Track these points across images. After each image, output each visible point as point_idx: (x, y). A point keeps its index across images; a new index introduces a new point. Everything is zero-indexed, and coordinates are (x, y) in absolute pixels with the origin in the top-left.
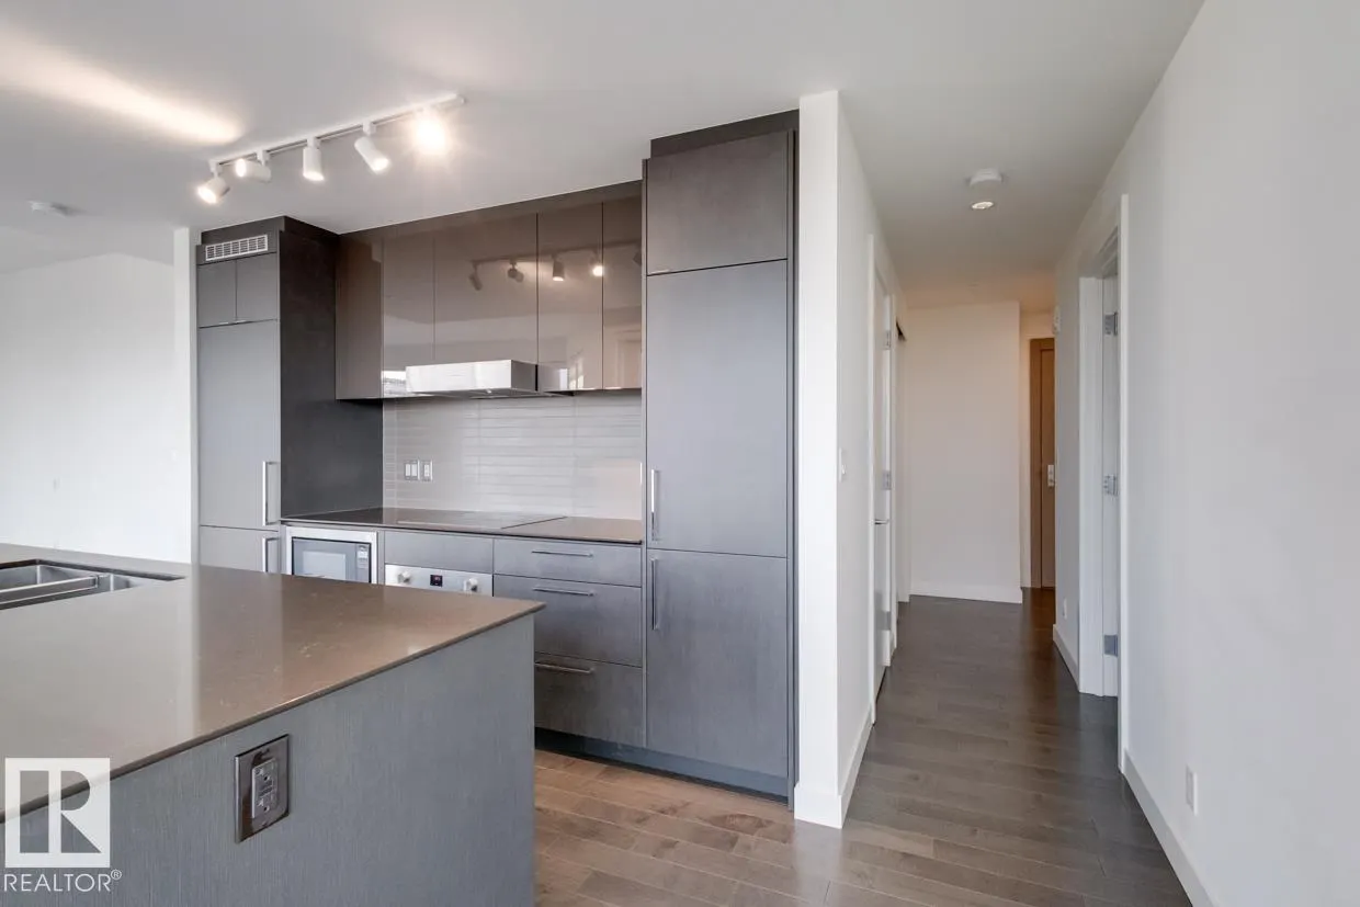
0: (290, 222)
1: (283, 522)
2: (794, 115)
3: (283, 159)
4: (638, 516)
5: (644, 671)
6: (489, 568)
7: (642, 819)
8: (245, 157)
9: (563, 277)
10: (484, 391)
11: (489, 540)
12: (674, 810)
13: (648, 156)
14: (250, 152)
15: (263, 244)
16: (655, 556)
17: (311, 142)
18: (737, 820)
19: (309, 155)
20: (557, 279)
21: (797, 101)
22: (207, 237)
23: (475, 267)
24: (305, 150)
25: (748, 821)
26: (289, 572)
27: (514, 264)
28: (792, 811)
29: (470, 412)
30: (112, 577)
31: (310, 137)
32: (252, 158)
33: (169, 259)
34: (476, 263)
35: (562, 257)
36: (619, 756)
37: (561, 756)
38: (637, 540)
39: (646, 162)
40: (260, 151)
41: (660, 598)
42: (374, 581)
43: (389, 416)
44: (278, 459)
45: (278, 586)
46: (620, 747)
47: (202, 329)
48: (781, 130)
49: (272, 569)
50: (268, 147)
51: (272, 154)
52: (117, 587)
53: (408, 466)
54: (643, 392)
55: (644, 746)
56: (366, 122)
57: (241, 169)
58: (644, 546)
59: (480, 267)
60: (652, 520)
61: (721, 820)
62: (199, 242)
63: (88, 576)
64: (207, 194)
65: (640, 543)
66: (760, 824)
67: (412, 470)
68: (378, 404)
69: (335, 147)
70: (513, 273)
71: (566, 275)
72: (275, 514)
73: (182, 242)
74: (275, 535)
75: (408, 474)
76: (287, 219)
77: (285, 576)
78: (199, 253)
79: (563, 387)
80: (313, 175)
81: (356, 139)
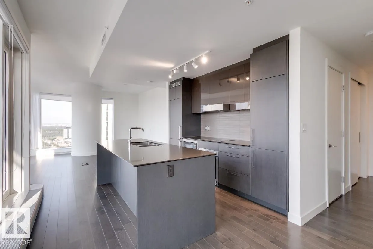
0: (184, 78)
1: (182, 138)
2: (288, 35)
3: (181, 68)
4: (249, 140)
5: (250, 176)
6: (218, 150)
7: (247, 210)
8: (175, 69)
9: (239, 81)
10: (218, 111)
11: (218, 144)
12: (255, 210)
13: (252, 53)
14: (176, 68)
15: (179, 83)
16: (253, 149)
17: (185, 65)
18: (271, 217)
19: (185, 67)
20: (239, 82)
21: (289, 32)
22: (171, 83)
23: (220, 81)
24: (184, 66)
25: (274, 217)
26: (183, 146)
27: (228, 79)
28: (287, 219)
29: (218, 115)
30: (157, 144)
31: (185, 64)
32: (176, 69)
33: (166, 87)
34: (220, 80)
35: (239, 76)
36: (246, 197)
37: (232, 194)
38: (249, 145)
39: (251, 55)
40: (178, 67)
41: (254, 160)
42: (197, 149)
43: (202, 116)
44: (181, 126)
45: (182, 149)
46: (246, 195)
47: (170, 100)
48: (285, 40)
49: (181, 146)
50: (179, 66)
51: (180, 68)
52: (157, 145)
53: (205, 127)
54: (250, 110)
55: (251, 195)
56: (193, 59)
57: (175, 72)
58: (250, 147)
59: (221, 81)
60: (252, 141)
61: (267, 216)
62: (170, 84)
63: (154, 144)
64: (170, 77)
65: (249, 146)
66: (277, 219)
67: (206, 128)
68: (199, 114)
69: (189, 65)
70: (228, 81)
71: (240, 80)
72: (181, 137)
73: (167, 84)
74: (181, 141)
75: (205, 129)
76: (183, 78)
77: (183, 147)
78: (170, 86)
79: (236, 109)
80: (186, 71)
81: (192, 63)
